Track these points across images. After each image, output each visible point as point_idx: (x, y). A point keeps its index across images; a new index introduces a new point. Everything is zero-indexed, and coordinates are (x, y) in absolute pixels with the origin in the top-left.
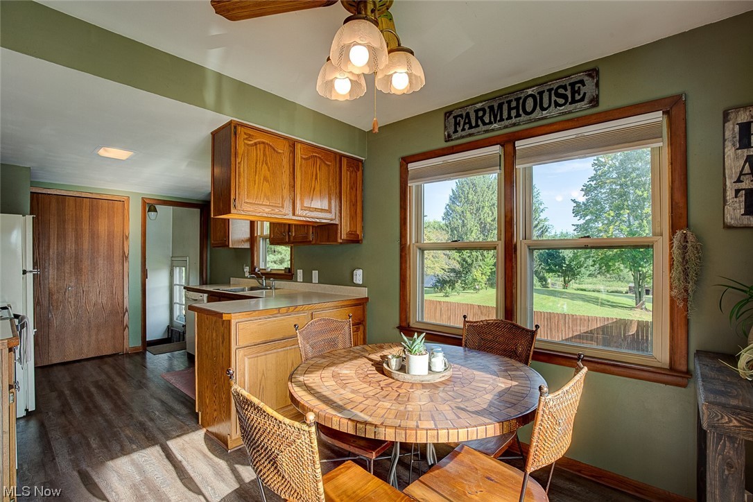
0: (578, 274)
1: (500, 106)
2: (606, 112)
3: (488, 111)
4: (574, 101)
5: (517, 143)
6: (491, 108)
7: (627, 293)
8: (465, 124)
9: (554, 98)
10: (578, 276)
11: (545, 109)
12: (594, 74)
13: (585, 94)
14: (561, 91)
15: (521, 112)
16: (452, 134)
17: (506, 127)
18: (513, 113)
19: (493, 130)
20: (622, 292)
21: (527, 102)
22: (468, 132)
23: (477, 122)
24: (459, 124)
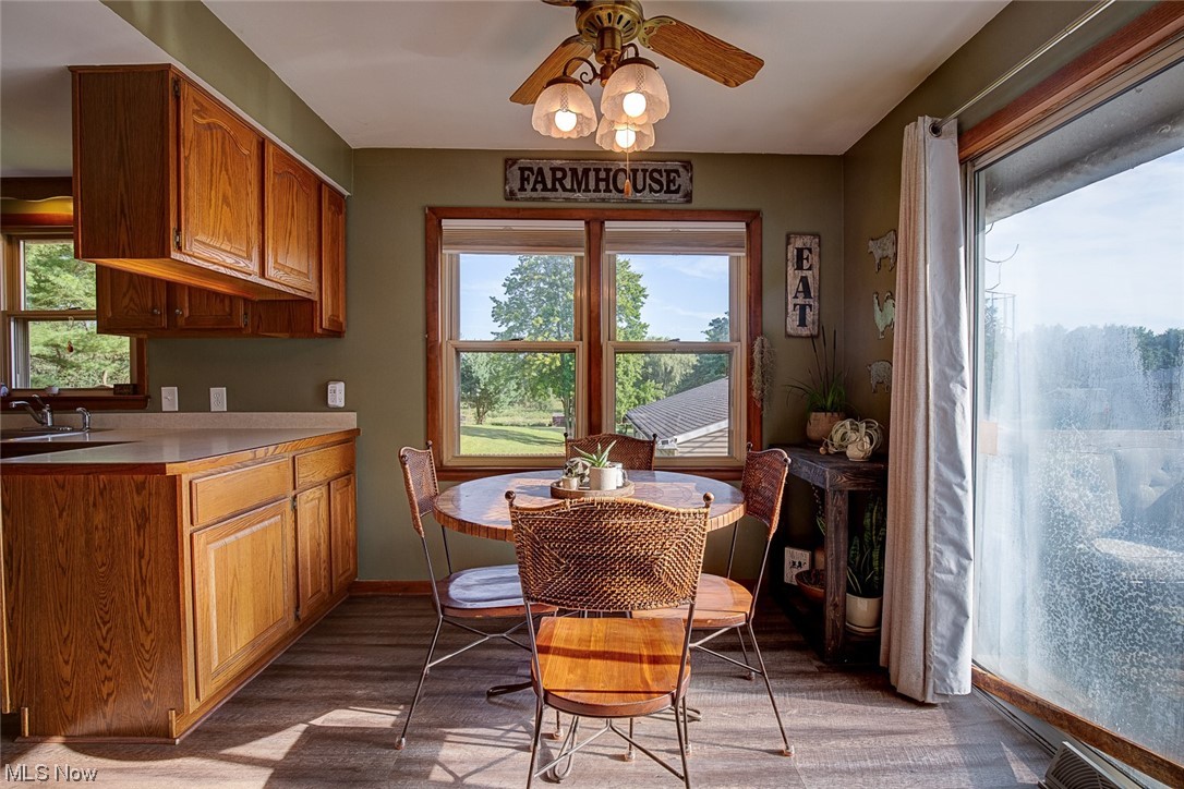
0: (496, 402)
1: (586, 172)
2: (700, 211)
3: (569, 174)
4: (668, 191)
5: (607, 224)
6: (574, 171)
7: (550, 425)
8: (536, 182)
9: (648, 181)
10: (496, 406)
11: (640, 192)
12: (689, 168)
13: (680, 186)
14: (656, 175)
15: (611, 187)
16: (516, 191)
17: (592, 200)
18: (602, 185)
19: (576, 200)
20: (544, 425)
21: (619, 177)
22: (539, 194)
23: (554, 184)
24: (528, 180)
